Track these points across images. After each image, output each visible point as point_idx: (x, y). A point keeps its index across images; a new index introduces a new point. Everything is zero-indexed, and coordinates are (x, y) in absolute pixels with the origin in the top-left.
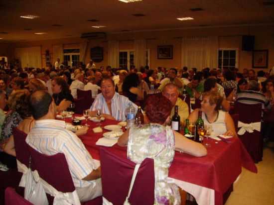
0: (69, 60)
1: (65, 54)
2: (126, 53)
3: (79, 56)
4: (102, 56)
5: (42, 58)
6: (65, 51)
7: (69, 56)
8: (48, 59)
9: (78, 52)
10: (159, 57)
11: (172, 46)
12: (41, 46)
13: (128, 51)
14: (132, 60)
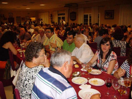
0: (60, 19)
1: (59, 16)
2: (87, 15)
3: (65, 17)
4: (76, 17)
5: (49, 18)
6: (58, 15)
7: (60, 17)
8: (51, 19)
9: (65, 15)
10: (105, 18)
11: (113, 11)
12: (49, 12)
13: (88, 14)
14: (90, 20)
